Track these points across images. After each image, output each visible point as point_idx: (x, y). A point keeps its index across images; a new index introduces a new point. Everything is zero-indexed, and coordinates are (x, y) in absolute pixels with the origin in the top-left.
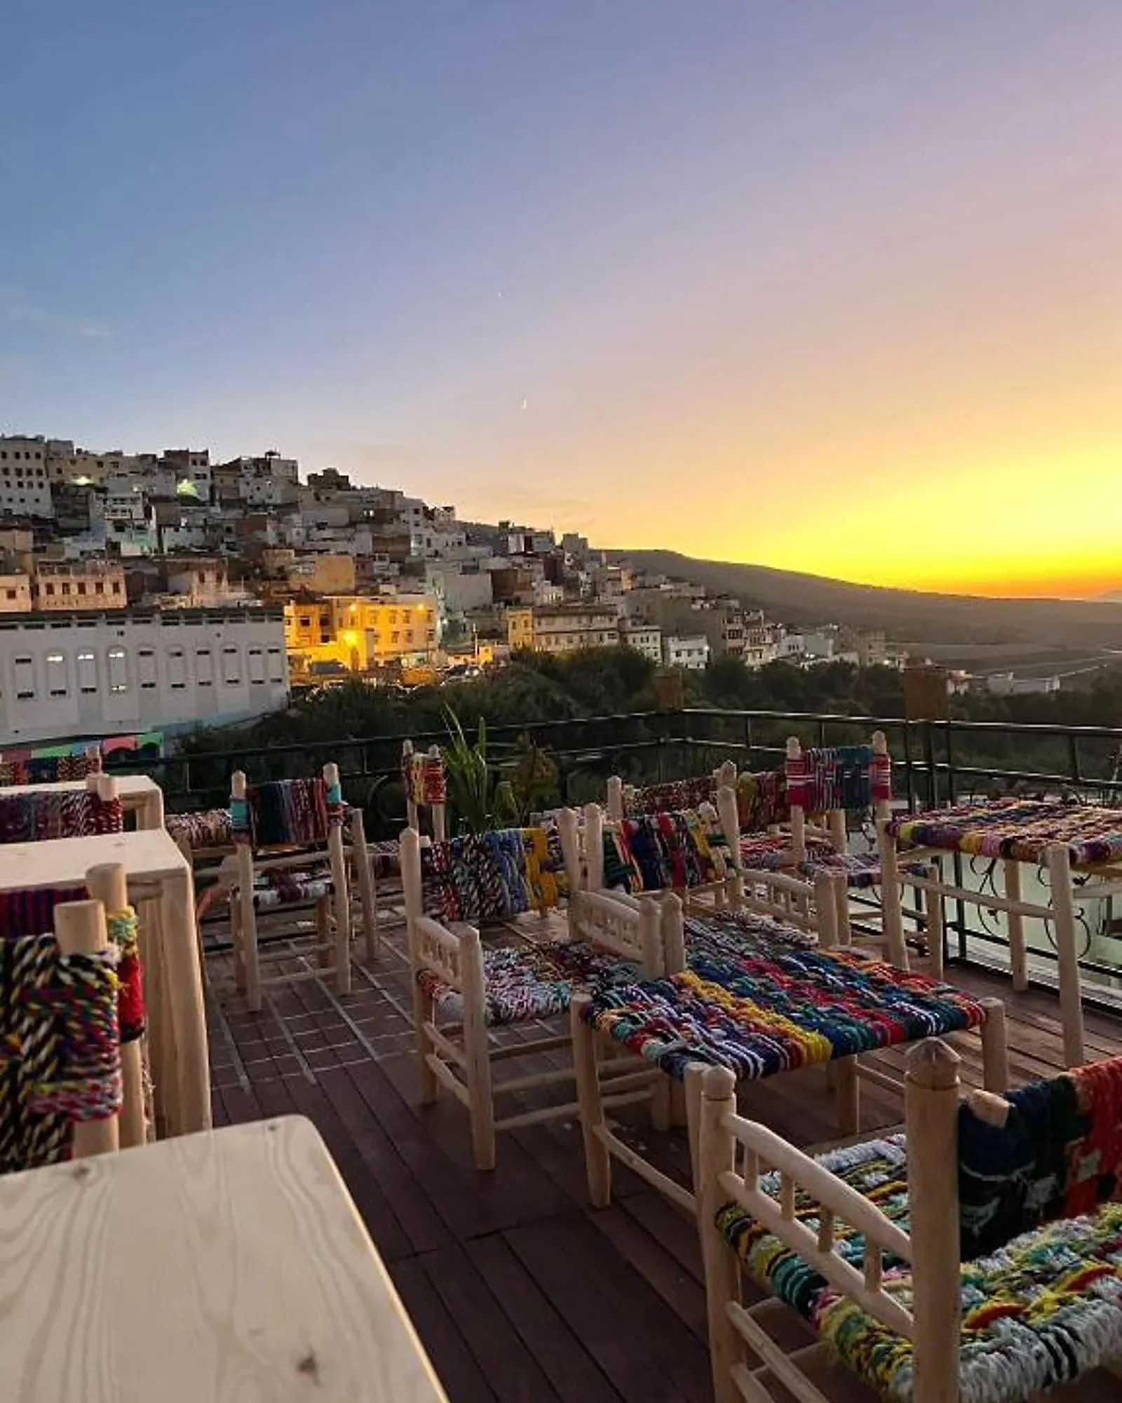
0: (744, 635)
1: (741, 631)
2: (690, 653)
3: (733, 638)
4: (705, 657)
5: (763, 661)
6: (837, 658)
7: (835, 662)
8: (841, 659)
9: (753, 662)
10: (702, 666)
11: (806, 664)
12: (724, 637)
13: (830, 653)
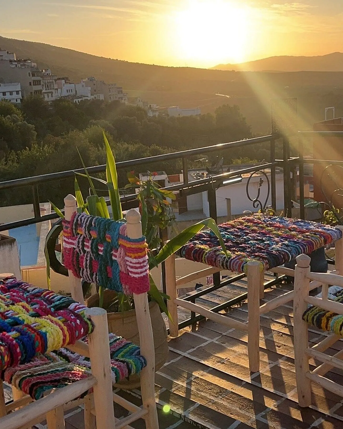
0: (42, 83)
1: (40, 81)
2: (11, 93)
3: (36, 85)
4: (20, 96)
5: (54, 98)
6: (93, 97)
7: (93, 99)
8: (95, 98)
9: (47, 99)
10: (19, 101)
11: (77, 100)
12: (30, 84)
13: (89, 95)
